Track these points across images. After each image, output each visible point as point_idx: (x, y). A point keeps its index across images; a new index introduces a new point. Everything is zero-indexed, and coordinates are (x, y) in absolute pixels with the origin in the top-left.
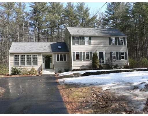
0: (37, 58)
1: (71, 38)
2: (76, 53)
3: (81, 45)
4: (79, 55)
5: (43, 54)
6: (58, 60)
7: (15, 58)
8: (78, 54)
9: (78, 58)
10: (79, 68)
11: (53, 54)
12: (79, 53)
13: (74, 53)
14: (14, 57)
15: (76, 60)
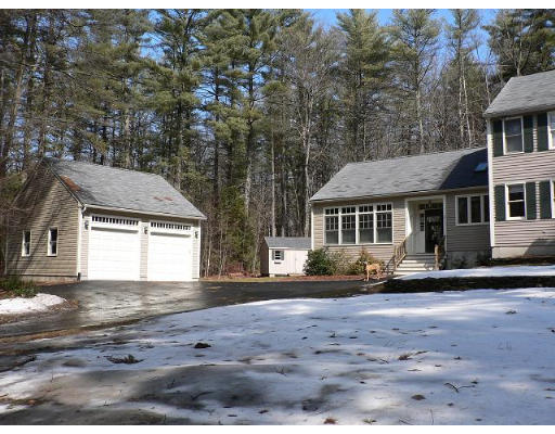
0: (390, 215)
1: (489, 127)
2: (510, 187)
3: (531, 151)
4: (520, 196)
5: (412, 199)
6: (463, 219)
7: (327, 219)
8: (518, 191)
9: (517, 210)
10: (521, 252)
11: (444, 197)
12: (521, 186)
13: (499, 190)
14: (324, 215)
15: (508, 218)
